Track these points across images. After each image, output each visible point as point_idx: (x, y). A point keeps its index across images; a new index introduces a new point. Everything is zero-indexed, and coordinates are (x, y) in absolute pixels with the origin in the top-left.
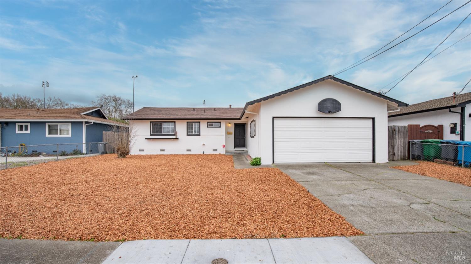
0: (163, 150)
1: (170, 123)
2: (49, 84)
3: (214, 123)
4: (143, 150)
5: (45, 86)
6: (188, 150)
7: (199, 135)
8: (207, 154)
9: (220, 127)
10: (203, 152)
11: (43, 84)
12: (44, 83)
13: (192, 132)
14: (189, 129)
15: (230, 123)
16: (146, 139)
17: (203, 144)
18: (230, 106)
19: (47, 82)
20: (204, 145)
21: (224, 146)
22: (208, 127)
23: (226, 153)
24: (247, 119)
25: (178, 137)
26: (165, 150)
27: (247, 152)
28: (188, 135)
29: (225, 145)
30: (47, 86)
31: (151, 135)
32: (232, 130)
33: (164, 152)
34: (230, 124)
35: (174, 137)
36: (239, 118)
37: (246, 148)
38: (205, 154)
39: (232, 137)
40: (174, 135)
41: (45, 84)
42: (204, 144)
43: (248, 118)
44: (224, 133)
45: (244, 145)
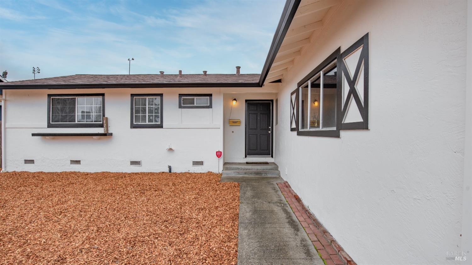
0: (78, 162)
1: (93, 98)
2: (40, 70)
3: (195, 98)
4: (32, 162)
5: (36, 72)
6: (133, 163)
7: (161, 126)
8: (178, 171)
9: (210, 107)
10: (170, 168)
11: (33, 70)
12: (34, 68)
13: (144, 118)
14: (137, 111)
15: (235, 100)
16: (33, 135)
17: (168, 148)
18: (238, 68)
19: (38, 68)
20: (171, 149)
21: (219, 154)
22: (180, 107)
23: (224, 172)
24: (280, 84)
25: (110, 132)
26: (81, 162)
27: (276, 167)
28: (133, 126)
29: (222, 150)
30: (38, 72)
31: (50, 126)
32: (241, 116)
33: (79, 165)
34: (234, 102)
35: (101, 130)
36: (257, 81)
37: (272, 157)
38: (175, 174)
39: (240, 132)
40: (101, 126)
41: (36, 70)
42: (173, 148)
43: (279, 81)
44: (219, 121)
45: (268, 150)
